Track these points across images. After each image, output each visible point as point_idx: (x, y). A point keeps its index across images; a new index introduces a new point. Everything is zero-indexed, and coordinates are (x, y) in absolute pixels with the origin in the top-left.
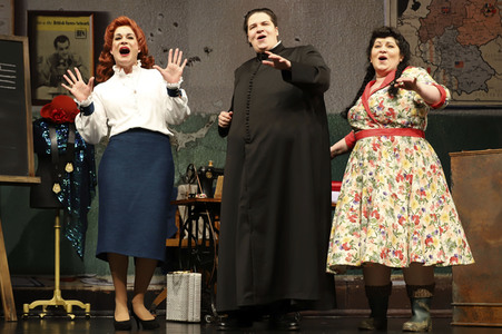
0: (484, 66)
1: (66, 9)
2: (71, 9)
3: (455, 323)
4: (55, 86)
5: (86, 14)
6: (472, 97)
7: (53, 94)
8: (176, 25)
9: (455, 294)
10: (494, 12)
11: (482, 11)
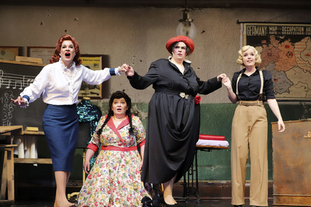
0: (288, 81)
1: (89, 53)
2: (91, 54)
3: (274, 204)
4: (84, 90)
5: (99, 56)
6: (282, 95)
7: (83, 94)
8: (141, 61)
9: (274, 190)
10: (292, 55)
11: (287, 55)
